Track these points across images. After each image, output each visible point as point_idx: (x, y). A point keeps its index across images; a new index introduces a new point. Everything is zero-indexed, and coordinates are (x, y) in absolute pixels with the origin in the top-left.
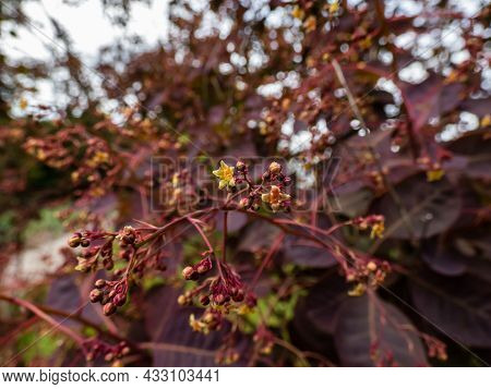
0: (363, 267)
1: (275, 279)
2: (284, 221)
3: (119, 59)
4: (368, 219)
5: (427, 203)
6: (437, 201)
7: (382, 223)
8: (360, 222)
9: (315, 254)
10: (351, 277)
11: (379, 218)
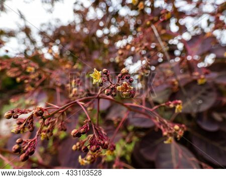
0: (172, 128)
1: (124, 133)
2: (128, 104)
3: (49, 29)
4: (173, 102)
5: (199, 95)
6: (204, 94)
7: (181, 105)
8: (170, 104)
9: (144, 121)
10: (165, 133)
11: (180, 101)
